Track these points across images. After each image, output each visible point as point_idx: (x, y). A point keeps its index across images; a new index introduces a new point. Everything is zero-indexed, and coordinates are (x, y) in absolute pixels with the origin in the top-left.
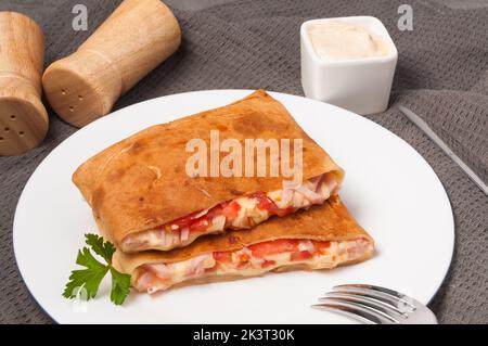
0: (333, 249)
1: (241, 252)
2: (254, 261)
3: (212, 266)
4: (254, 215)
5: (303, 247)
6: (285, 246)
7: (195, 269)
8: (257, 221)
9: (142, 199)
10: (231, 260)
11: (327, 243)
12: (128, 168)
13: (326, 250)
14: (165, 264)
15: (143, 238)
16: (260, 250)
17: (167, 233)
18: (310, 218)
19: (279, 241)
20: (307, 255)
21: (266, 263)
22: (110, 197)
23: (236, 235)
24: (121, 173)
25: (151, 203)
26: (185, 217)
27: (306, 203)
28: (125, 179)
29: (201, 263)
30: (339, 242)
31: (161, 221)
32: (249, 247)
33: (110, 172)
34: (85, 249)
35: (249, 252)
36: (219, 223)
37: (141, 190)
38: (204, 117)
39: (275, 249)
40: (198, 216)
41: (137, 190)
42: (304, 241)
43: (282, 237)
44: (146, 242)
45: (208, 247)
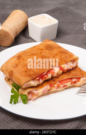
0: (82, 80)
1: (57, 84)
2: (61, 86)
3: (49, 89)
4: (59, 72)
5: (74, 80)
6: (69, 80)
7: (45, 90)
8: (60, 74)
9: (26, 71)
10: (54, 87)
11: (80, 78)
12: (19, 63)
13: (80, 80)
14: (36, 90)
15: (29, 83)
16: (62, 82)
17: (36, 80)
18: (73, 72)
19: (67, 79)
20: (75, 82)
21: (64, 86)
22: (15, 73)
23: (55, 79)
24: (17, 65)
25: (29, 72)
26: (40, 75)
27: (71, 68)
28: (19, 67)
29: (47, 88)
30: (83, 77)
31: (34, 77)
32: (59, 82)
33: (13, 65)
34: (12, 88)
35: (59, 83)
36: (50, 76)
37: (25, 69)
38: (35, 47)
39: (66, 81)
40: (44, 74)
41: (24, 69)
42: (74, 78)
43: (68, 78)
44: (30, 84)
45: (48, 83)
